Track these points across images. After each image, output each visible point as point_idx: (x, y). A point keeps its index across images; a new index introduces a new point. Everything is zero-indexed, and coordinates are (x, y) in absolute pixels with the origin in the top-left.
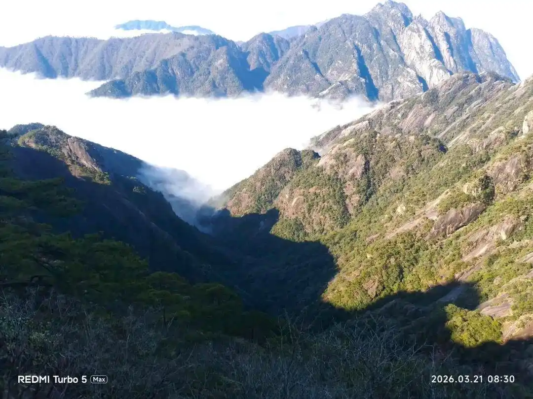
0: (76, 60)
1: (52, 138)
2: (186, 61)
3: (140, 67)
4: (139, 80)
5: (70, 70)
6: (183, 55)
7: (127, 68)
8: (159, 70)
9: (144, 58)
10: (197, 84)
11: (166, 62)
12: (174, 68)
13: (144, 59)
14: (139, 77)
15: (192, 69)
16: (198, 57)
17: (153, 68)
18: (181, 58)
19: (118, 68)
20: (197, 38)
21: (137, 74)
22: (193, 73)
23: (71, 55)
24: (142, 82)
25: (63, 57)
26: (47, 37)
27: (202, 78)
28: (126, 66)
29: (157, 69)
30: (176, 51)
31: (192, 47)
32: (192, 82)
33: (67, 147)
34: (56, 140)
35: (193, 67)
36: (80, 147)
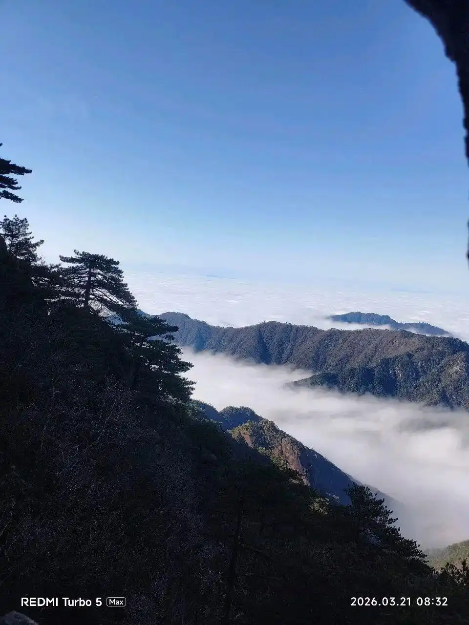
0: (292, 347)
1: (268, 434)
2: (412, 363)
3: (357, 363)
4: (353, 377)
5: (284, 356)
6: (410, 355)
7: (342, 362)
8: (377, 370)
9: (363, 353)
10: (422, 390)
11: (387, 362)
12: (397, 368)
13: (362, 356)
14: (354, 374)
15: (417, 373)
16: (428, 360)
17: (371, 365)
18: (406, 359)
19: (332, 361)
20: (428, 339)
21: (352, 370)
22: (418, 377)
23: (289, 341)
24: (356, 379)
25: (281, 343)
26: (271, 323)
27: (429, 385)
28: (342, 360)
29: (375, 367)
30: (402, 350)
31: (422, 349)
32: (416, 387)
33: (280, 447)
34: (270, 437)
35: (420, 370)
36: (293, 451)
